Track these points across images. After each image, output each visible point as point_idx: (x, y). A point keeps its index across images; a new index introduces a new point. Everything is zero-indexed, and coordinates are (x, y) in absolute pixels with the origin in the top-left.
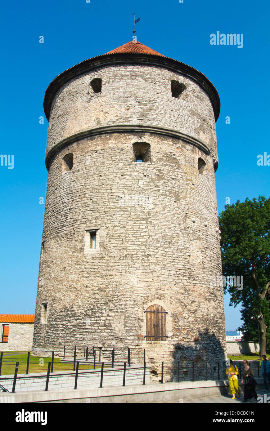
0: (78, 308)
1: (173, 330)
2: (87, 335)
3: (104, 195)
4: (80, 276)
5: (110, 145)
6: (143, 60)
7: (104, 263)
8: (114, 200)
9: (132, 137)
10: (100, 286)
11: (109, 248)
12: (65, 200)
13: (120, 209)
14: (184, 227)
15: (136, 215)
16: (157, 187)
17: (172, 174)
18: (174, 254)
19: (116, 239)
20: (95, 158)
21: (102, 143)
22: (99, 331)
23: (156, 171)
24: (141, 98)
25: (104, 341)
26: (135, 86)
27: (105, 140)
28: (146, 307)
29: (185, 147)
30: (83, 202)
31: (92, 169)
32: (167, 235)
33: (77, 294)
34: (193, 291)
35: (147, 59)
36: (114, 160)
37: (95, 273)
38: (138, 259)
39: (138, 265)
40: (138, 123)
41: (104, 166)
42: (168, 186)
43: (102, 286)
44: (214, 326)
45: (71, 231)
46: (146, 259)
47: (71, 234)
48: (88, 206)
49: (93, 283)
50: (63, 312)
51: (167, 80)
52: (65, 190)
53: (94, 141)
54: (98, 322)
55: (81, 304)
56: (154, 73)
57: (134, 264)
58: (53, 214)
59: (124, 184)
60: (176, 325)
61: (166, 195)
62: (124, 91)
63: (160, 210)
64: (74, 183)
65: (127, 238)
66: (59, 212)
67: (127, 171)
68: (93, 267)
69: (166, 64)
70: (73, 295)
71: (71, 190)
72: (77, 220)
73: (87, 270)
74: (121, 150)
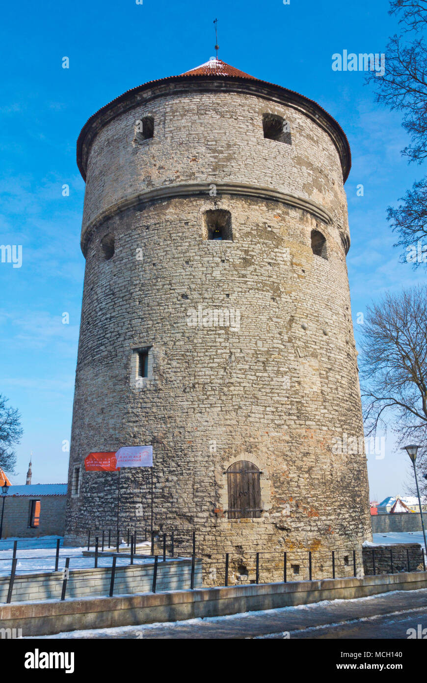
1: (272, 499)
2: (136, 512)
3: (160, 294)
4: (124, 421)
5: (167, 217)
7: (160, 398)
8: (175, 300)
9: (201, 202)
11: (168, 376)
12: (104, 305)
13: (184, 314)
14: (289, 338)
16: (243, 277)
17: (267, 255)
18: (272, 380)
19: (178, 361)
20: (146, 237)
21: (155, 214)
22: (154, 505)
23: (240, 253)
24: (214, 143)
25: (162, 521)
26: (204, 125)
27: (161, 210)
28: (227, 465)
29: (288, 214)
30: (128, 306)
32: (259, 350)
34: (305, 437)
35: (221, 83)
36: (174, 240)
37: (147, 415)
39: (213, 400)
40: (210, 180)
41: (159, 249)
42: (261, 275)
43: (158, 435)
44: (344, 491)
45: (112, 351)
46: (225, 389)
47: (111, 356)
48: (136, 311)
49: (144, 430)
50: (100, 477)
51: (255, 112)
52: (104, 289)
53: (144, 211)
54: (152, 491)
56: (235, 104)
57: (208, 399)
59: (191, 275)
60: (277, 492)
61: (258, 289)
62: (187, 132)
63: (248, 312)
64: (115, 277)
65: (195, 359)
66: (95, 323)
67: (194, 254)
68: (144, 405)
69: (254, 88)
71: (112, 288)
72: (119, 334)
73: (135, 411)
74: (185, 223)
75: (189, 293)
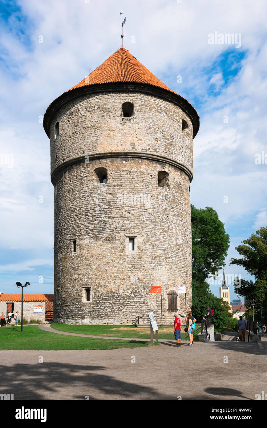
0: (123, 292)
2: (131, 309)
3: (139, 210)
4: (123, 269)
5: (142, 170)
6: (167, 96)
7: (141, 261)
8: (147, 215)
9: (157, 165)
10: (140, 277)
11: (145, 251)
12: (102, 208)
13: (150, 223)
15: (161, 228)
16: (173, 209)
17: (180, 199)
19: (149, 245)
20: (130, 178)
21: (135, 166)
22: (140, 307)
23: (172, 196)
24: (165, 133)
25: (144, 313)
26: (161, 120)
27: (138, 164)
28: (168, 291)
29: (185, 178)
30: (121, 213)
31: (128, 187)
32: (178, 244)
33: (122, 282)
35: (170, 96)
36: (145, 183)
37: (135, 268)
38: (163, 260)
39: (163, 264)
40: (164, 155)
41: (138, 187)
42: (178, 208)
43: (142, 277)
45: (112, 234)
46: (167, 260)
47: (112, 237)
48: (127, 217)
49: (135, 275)
50: (109, 294)
51: (180, 118)
52: (101, 200)
53: (128, 162)
54: (139, 301)
55: (125, 289)
56: (173, 110)
57: (161, 263)
58: (87, 218)
59: (153, 204)
61: (177, 215)
62: (153, 122)
63: (174, 226)
64: (110, 195)
65: (156, 245)
66: (95, 217)
67: (155, 193)
68: (133, 263)
70: (118, 282)
71: (108, 201)
72: (117, 227)
73: (129, 265)
74: (151, 175)
75: (153, 213)
